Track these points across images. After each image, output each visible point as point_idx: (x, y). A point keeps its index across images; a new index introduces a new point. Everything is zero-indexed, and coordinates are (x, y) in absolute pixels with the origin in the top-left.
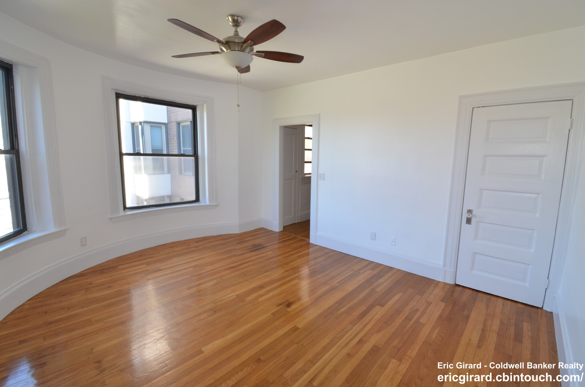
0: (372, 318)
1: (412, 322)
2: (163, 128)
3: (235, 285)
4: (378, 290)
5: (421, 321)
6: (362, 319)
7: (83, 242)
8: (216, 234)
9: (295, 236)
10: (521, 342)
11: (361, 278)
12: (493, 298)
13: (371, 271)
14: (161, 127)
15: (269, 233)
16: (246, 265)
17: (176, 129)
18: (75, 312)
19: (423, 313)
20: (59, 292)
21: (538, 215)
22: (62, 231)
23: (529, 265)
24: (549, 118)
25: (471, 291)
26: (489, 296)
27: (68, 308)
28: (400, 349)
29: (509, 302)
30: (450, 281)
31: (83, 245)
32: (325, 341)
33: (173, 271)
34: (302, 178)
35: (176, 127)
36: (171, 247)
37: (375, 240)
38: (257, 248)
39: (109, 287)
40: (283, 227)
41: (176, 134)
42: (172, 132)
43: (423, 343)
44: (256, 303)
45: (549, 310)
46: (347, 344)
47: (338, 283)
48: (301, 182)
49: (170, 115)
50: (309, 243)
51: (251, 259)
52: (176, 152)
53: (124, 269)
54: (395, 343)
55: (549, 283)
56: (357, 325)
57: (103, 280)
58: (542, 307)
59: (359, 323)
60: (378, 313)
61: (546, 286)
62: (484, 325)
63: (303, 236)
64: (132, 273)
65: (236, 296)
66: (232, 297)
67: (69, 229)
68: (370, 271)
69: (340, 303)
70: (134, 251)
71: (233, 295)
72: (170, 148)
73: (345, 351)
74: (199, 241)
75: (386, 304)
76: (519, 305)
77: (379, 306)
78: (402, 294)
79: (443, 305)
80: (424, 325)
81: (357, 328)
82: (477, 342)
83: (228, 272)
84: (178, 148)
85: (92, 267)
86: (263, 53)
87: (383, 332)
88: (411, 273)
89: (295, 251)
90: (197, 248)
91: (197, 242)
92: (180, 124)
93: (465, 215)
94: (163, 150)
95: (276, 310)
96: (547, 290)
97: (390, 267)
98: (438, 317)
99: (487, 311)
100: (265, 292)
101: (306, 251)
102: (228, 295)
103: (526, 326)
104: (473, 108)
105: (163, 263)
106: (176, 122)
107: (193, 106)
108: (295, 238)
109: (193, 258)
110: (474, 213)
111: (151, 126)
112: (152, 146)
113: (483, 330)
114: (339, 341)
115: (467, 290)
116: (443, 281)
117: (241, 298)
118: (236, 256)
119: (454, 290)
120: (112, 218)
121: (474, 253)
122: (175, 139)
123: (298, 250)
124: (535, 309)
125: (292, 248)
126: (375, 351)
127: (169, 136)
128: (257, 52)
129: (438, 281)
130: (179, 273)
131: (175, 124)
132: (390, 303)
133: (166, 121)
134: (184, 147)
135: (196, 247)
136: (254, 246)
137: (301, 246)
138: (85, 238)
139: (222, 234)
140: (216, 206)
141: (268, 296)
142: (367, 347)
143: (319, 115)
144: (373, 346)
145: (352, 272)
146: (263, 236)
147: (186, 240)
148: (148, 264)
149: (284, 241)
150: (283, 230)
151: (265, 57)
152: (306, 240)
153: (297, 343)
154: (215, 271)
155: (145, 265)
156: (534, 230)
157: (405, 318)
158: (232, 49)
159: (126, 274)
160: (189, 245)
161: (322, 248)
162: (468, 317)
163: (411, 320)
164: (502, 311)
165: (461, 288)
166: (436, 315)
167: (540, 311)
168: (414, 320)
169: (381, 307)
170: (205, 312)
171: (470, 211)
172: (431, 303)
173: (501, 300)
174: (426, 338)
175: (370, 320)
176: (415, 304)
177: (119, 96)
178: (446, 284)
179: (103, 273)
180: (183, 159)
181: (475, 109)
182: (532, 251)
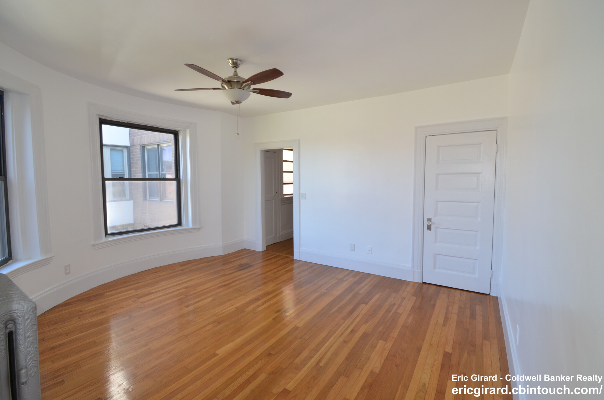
0: (359, 314)
1: (391, 313)
2: (125, 151)
3: (231, 300)
4: (361, 292)
5: (399, 311)
6: (350, 316)
7: (67, 270)
8: (199, 258)
9: (279, 254)
10: (475, 319)
11: (345, 285)
12: (452, 290)
13: (353, 278)
14: (122, 151)
15: (253, 253)
16: (238, 282)
17: (140, 153)
18: (74, 337)
19: (400, 306)
20: (50, 321)
21: (479, 219)
22: (48, 258)
23: (477, 260)
24: (481, 144)
25: (435, 287)
26: (449, 289)
27: (66, 334)
28: (384, 333)
29: (465, 292)
30: (418, 280)
31: (67, 274)
32: (323, 334)
33: (165, 293)
34: (281, 198)
35: (141, 151)
36: (156, 272)
37: (354, 251)
38: (242, 267)
39: (103, 312)
40: (266, 246)
41: (140, 158)
42: (135, 156)
43: (402, 326)
44: (256, 312)
45: (495, 295)
46: (342, 334)
47: (326, 290)
48: (281, 203)
49: (134, 138)
50: (293, 260)
51: (242, 276)
52: (140, 176)
53: (112, 295)
54: (380, 329)
55: (492, 273)
56: (348, 320)
57: (93, 307)
58: (490, 294)
59: (349, 319)
60: (363, 309)
61: (491, 275)
62: (447, 310)
63: (286, 254)
64: (123, 298)
65: (235, 309)
66: (232, 310)
67: (54, 256)
68: (351, 279)
69: (331, 305)
70: (117, 279)
71: (233, 308)
72: (132, 172)
73: (341, 339)
74: (184, 265)
75: (369, 302)
76: (473, 294)
77: (364, 304)
78: (381, 293)
79: (414, 298)
80: (401, 314)
81: (348, 322)
82: (443, 322)
83: (221, 289)
84: (142, 173)
85: (76, 296)
86: (259, 90)
87: (370, 323)
88: (387, 277)
89: (282, 267)
90: (184, 271)
91: (181, 266)
92: (145, 147)
93: (426, 223)
94: (124, 174)
95: (275, 316)
96: (492, 279)
97: (369, 274)
98: (412, 308)
99: (448, 300)
100: (262, 303)
101: (291, 267)
102: (227, 308)
103: (478, 308)
104: (426, 137)
105: (152, 287)
106: (141, 145)
107: (175, 131)
108: (279, 256)
109: (182, 280)
110: (432, 221)
111: (111, 150)
112: (112, 171)
113: (446, 313)
114: (335, 333)
115: (432, 286)
116: (413, 281)
117: (240, 310)
118: (225, 275)
119: (422, 287)
120: (95, 245)
121: (435, 254)
122: (139, 163)
123: (284, 266)
124: (485, 296)
125: (279, 265)
126: (365, 336)
127: (131, 160)
128: (253, 89)
129: (409, 281)
130: (172, 294)
131: (139, 147)
132: (372, 301)
133: (128, 144)
134: (149, 171)
135: (182, 270)
136: (241, 265)
137: (287, 263)
138: (69, 266)
139: (206, 257)
140: (200, 228)
141: (265, 305)
142: (359, 334)
143: (299, 140)
144: (363, 333)
145: (337, 280)
146: (248, 256)
147: (169, 265)
148: (136, 289)
149: (269, 259)
150: (266, 249)
151: (259, 93)
152: (290, 257)
153: (300, 338)
154: (208, 290)
155: (133, 291)
156: (478, 231)
157: (386, 311)
158: (233, 87)
159: (116, 300)
160: (174, 269)
161: (306, 263)
162: (434, 306)
163: (390, 312)
164: (460, 299)
165: (427, 285)
166: (410, 306)
167: (488, 297)
168: (393, 311)
169: (365, 305)
170: (209, 324)
171: (429, 220)
172: (405, 298)
173: (458, 292)
174: (404, 323)
175: (358, 315)
176: (392, 300)
177: (103, 121)
178: (415, 283)
179: (91, 301)
180: (149, 183)
181: (427, 137)
182: (478, 248)
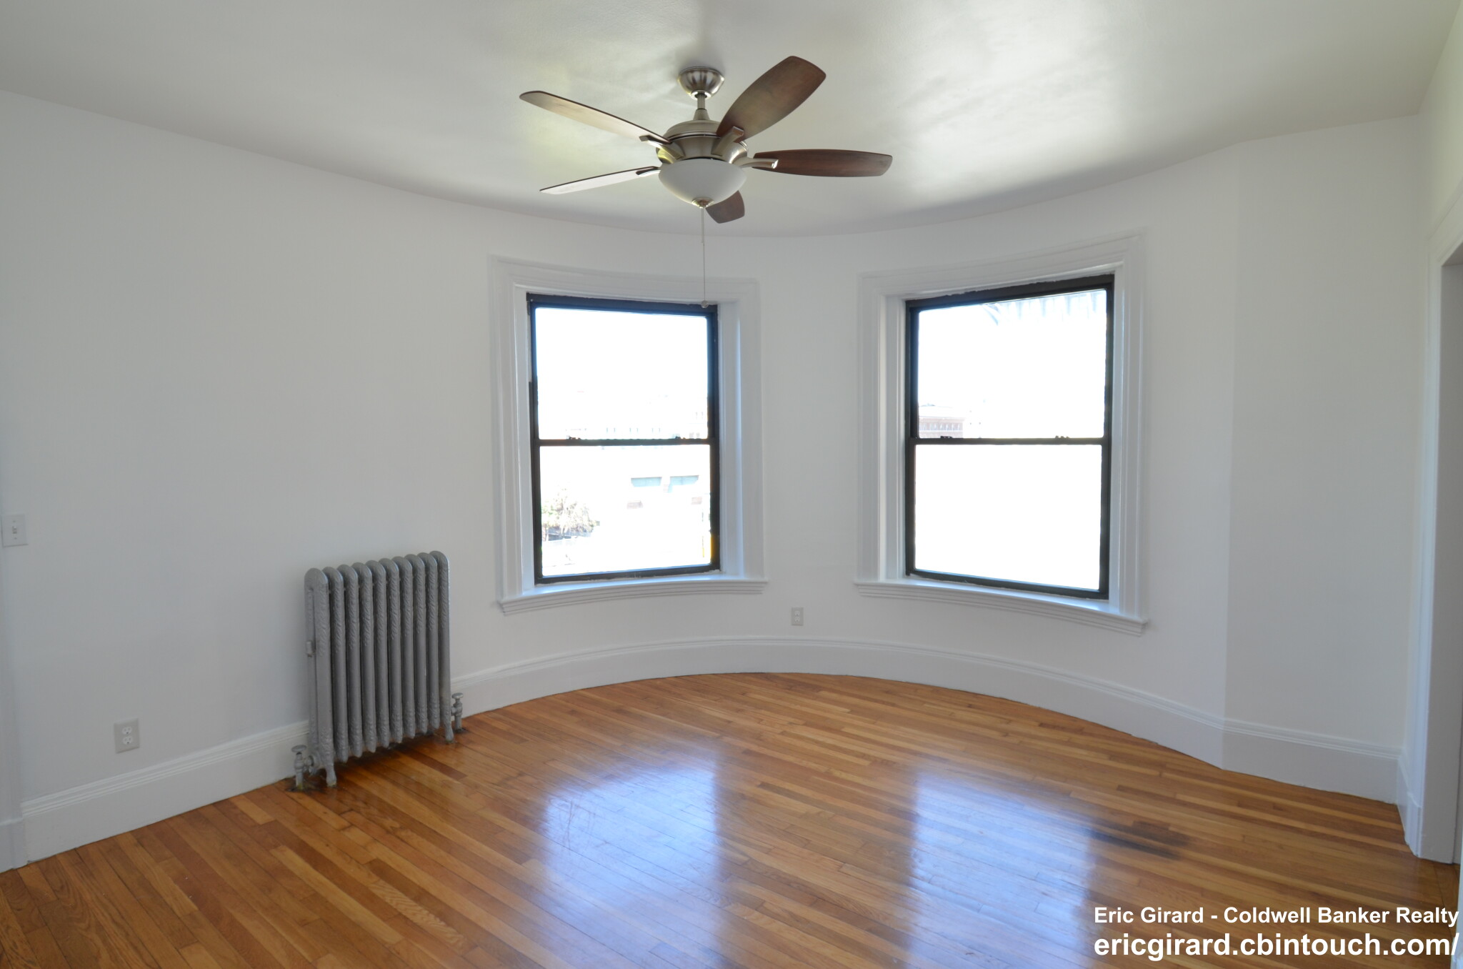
7: (797, 618)
31: (795, 624)
140: (1145, 626)
177: (917, 304)
